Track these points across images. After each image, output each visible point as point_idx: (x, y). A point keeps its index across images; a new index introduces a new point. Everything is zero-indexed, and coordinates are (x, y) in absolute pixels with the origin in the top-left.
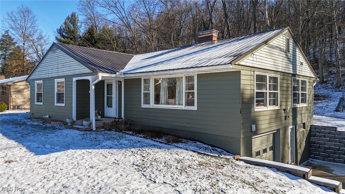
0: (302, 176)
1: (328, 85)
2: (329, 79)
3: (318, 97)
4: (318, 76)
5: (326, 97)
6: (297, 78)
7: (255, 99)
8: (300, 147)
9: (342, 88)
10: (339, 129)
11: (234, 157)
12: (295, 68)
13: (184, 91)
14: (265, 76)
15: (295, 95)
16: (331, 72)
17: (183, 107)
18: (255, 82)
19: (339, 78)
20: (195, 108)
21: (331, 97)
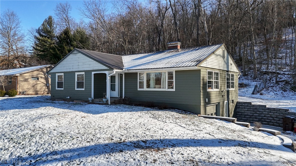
0: (232, 121)
1: (249, 77)
2: (249, 73)
3: (242, 85)
4: (242, 70)
5: (247, 85)
6: (229, 73)
7: (207, 85)
8: (231, 113)
9: (258, 79)
10: (253, 104)
11: (198, 115)
12: (228, 67)
13: (167, 80)
14: (212, 72)
15: (228, 83)
16: (250, 68)
17: (166, 89)
18: (207, 76)
19: (255, 72)
20: (174, 90)
21: (250, 85)
